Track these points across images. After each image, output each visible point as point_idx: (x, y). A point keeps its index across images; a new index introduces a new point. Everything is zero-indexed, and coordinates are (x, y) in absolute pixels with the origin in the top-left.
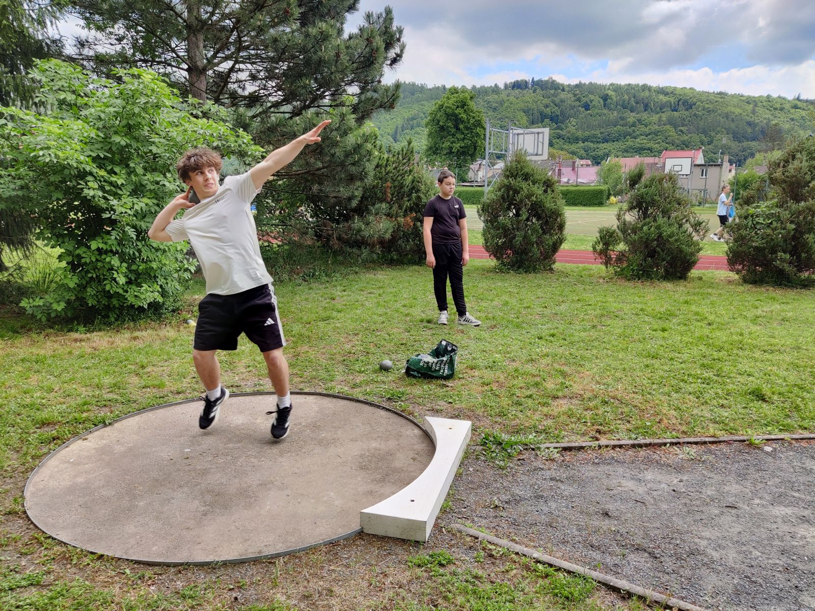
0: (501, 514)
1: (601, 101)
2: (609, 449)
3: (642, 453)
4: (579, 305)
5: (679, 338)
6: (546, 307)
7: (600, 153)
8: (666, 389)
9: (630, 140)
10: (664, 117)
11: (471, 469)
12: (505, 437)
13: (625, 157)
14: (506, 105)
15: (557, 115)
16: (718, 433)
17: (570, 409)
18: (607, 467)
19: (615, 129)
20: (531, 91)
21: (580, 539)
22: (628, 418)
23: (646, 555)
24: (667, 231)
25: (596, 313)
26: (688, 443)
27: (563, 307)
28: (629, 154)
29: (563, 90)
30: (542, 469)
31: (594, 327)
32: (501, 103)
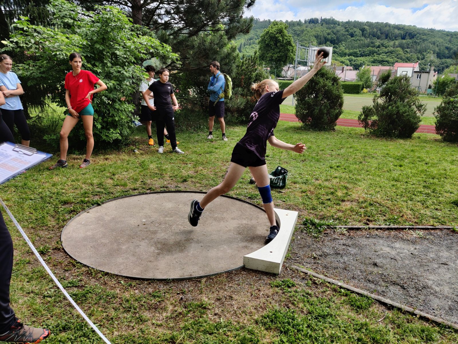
0: (318, 261)
1: (361, 32)
2: (374, 230)
3: (393, 233)
4: (351, 150)
5: (410, 171)
6: (332, 150)
7: (359, 63)
8: (405, 199)
9: (376, 56)
10: (397, 42)
11: (299, 237)
12: (317, 221)
13: (373, 65)
14: (305, 32)
15: (335, 40)
16: (435, 224)
17: (352, 207)
18: (374, 240)
19: (368, 49)
20: (320, 25)
21: (362, 277)
22: (384, 214)
23: (399, 287)
24: (402, 109)
25: (361, 155)
26: (418, 228)
27: (342, 151)
28: (375, 64)
29: (339, 25)
30: (338, 239)
31: (361, 162)
32: (302, 31)
